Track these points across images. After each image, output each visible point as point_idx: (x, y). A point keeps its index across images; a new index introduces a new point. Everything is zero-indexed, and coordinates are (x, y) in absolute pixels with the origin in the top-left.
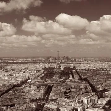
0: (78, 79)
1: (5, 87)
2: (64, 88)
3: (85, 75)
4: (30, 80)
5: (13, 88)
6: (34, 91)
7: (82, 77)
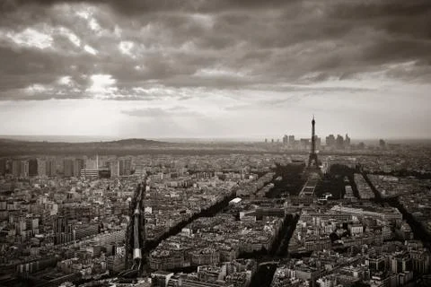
0: (371, 200)
1: (170, 217)
2: (330, 224)
3: (392, 189)
4: (237, 200)
5: (191, 220)
6: (248, 228)
7: (383, 192)
